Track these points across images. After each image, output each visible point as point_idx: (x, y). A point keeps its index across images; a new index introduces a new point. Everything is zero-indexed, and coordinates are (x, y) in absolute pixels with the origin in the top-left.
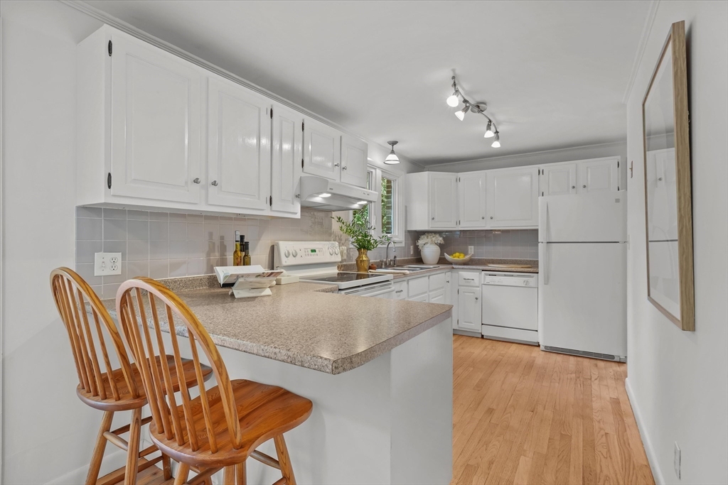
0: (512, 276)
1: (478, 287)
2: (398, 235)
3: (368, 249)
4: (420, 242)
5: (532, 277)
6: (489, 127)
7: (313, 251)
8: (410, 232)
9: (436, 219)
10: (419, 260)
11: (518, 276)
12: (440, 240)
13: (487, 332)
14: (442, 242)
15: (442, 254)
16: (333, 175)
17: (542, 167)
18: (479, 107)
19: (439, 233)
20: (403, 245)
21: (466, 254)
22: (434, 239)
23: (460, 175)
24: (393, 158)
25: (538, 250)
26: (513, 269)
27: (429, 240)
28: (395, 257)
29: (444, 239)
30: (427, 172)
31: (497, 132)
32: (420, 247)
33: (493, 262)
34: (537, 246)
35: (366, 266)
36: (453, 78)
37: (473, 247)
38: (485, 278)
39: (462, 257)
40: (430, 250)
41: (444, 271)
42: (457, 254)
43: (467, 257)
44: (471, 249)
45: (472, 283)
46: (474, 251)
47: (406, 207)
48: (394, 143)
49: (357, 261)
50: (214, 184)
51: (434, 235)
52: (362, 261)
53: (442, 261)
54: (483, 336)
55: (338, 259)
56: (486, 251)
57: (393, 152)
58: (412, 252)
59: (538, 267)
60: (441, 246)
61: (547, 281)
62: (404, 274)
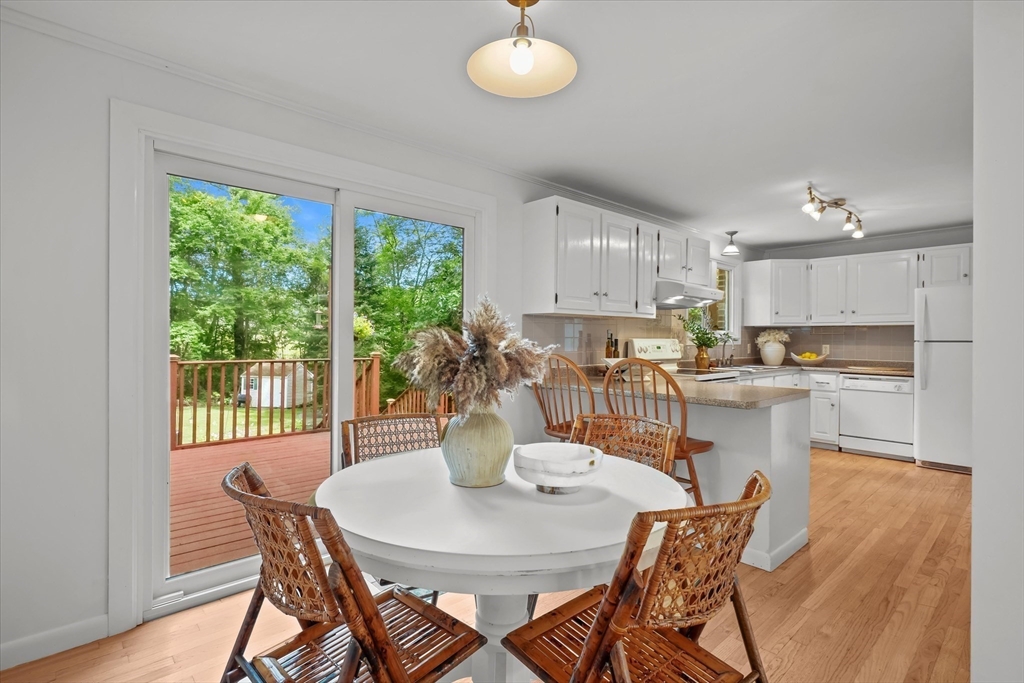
0: (880, 379)
1: (835, 392)
2: (734, 330)
3: (709, 346)
4: (760, 340)
5: (907, 381)
6: (849, 219)
7: (659, 348)
8: (747, 328)
9: (780, 313)
10: (757, 359)
11: (887, 380)
12: (785, 337)
13: (846, 443)
14: (788, 340)
15: (787, 353)
16: (680, 277)
17: (921, 251)
18: (837, 203)
19: (784, 329)
20: (739, 342)
21: (819, 353)
22: (777, 336)
23: (812, 261)
24: (732, 250)
25: (913, 350)
26: (881, 372)
27: (771, 337)
28: (732, 356)
29: (790, 336)
30: (769, 261)
31: (859, 221)
32: (760, 346)
33: (856, 364)
34: (913, 345)
35: (706, 363)
36: (810, 188)
37: (828, 346)
38: (843, 382)
39: (813, 358)
40: (772, 349)
41: (792, 372)
42: (808, 354)
43: (821, 358)
44: (826, 349)
45: (827, 387)
46: (830, 351)
47: (743, 300)
48: (733, 234)
49: (696, 358)
50: (606, 295)
51: (777, 331)
52: (703, 358)
53: (787, 362)
54: (840, 449)
55: (678, 355)
56: (845, 352)
57: (732, 243)
58: (749, 352)
59: (913, 371)
60: (786, 344)
61: (925, 385)
62: (750, 372)
